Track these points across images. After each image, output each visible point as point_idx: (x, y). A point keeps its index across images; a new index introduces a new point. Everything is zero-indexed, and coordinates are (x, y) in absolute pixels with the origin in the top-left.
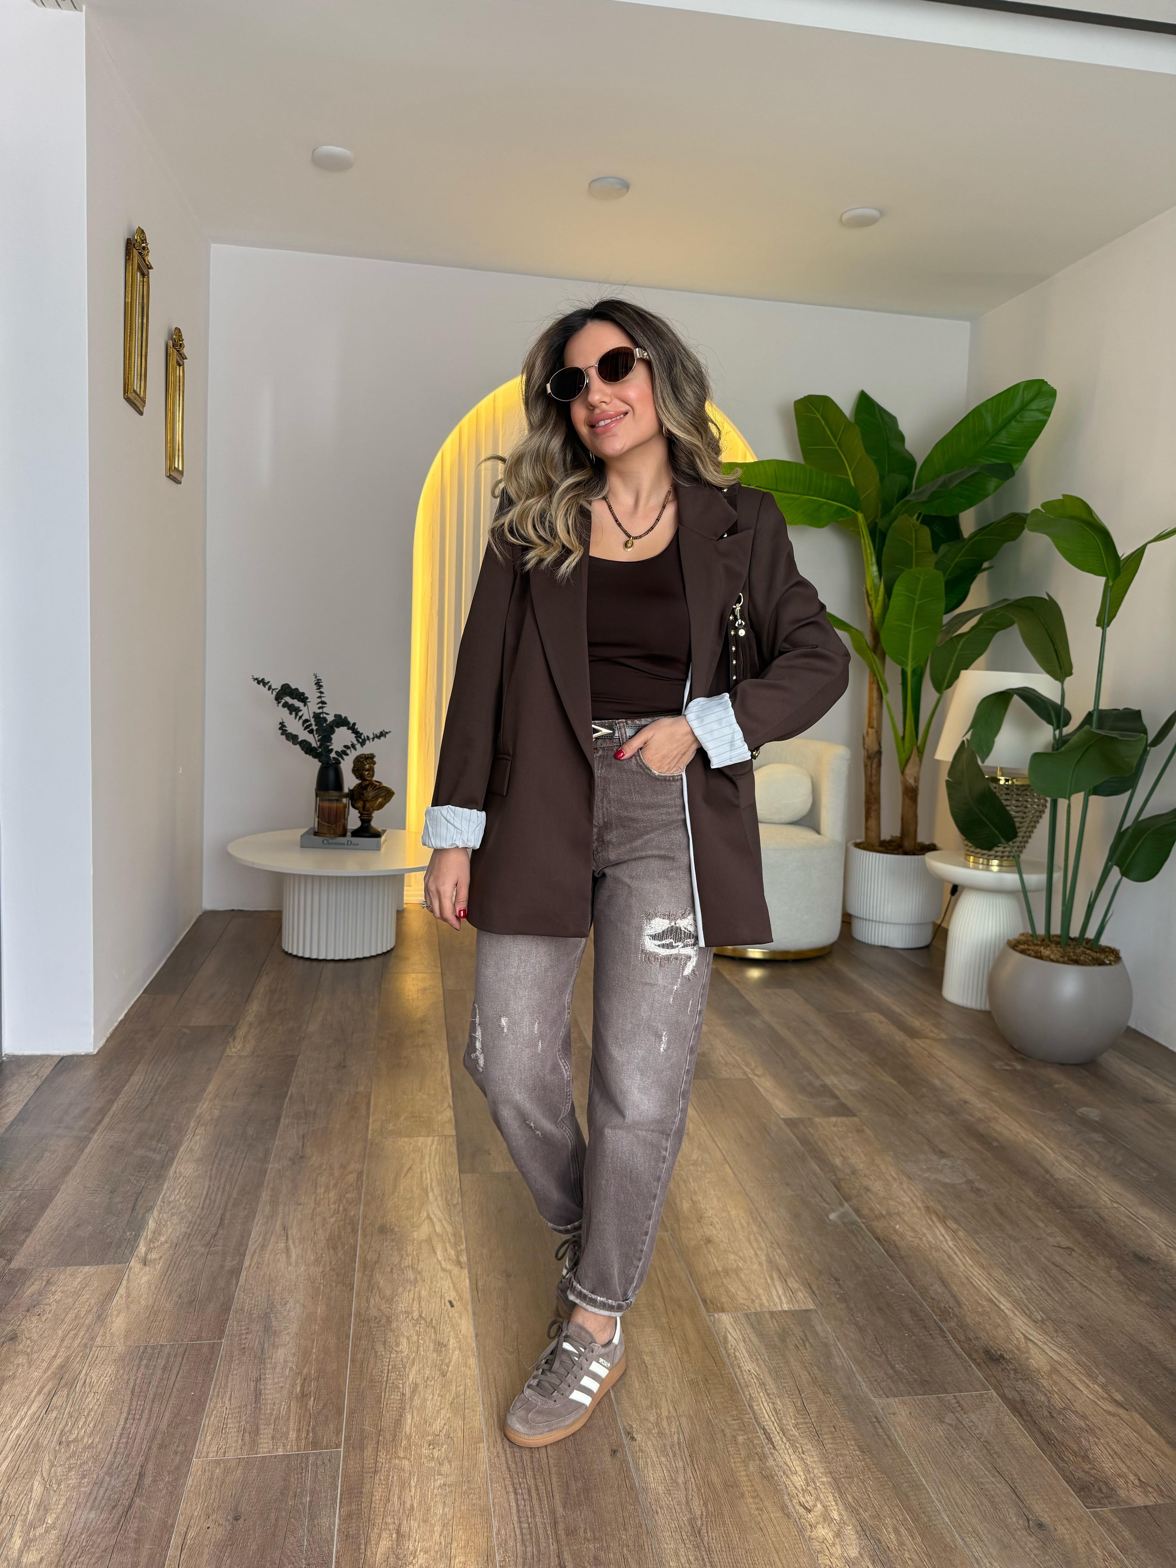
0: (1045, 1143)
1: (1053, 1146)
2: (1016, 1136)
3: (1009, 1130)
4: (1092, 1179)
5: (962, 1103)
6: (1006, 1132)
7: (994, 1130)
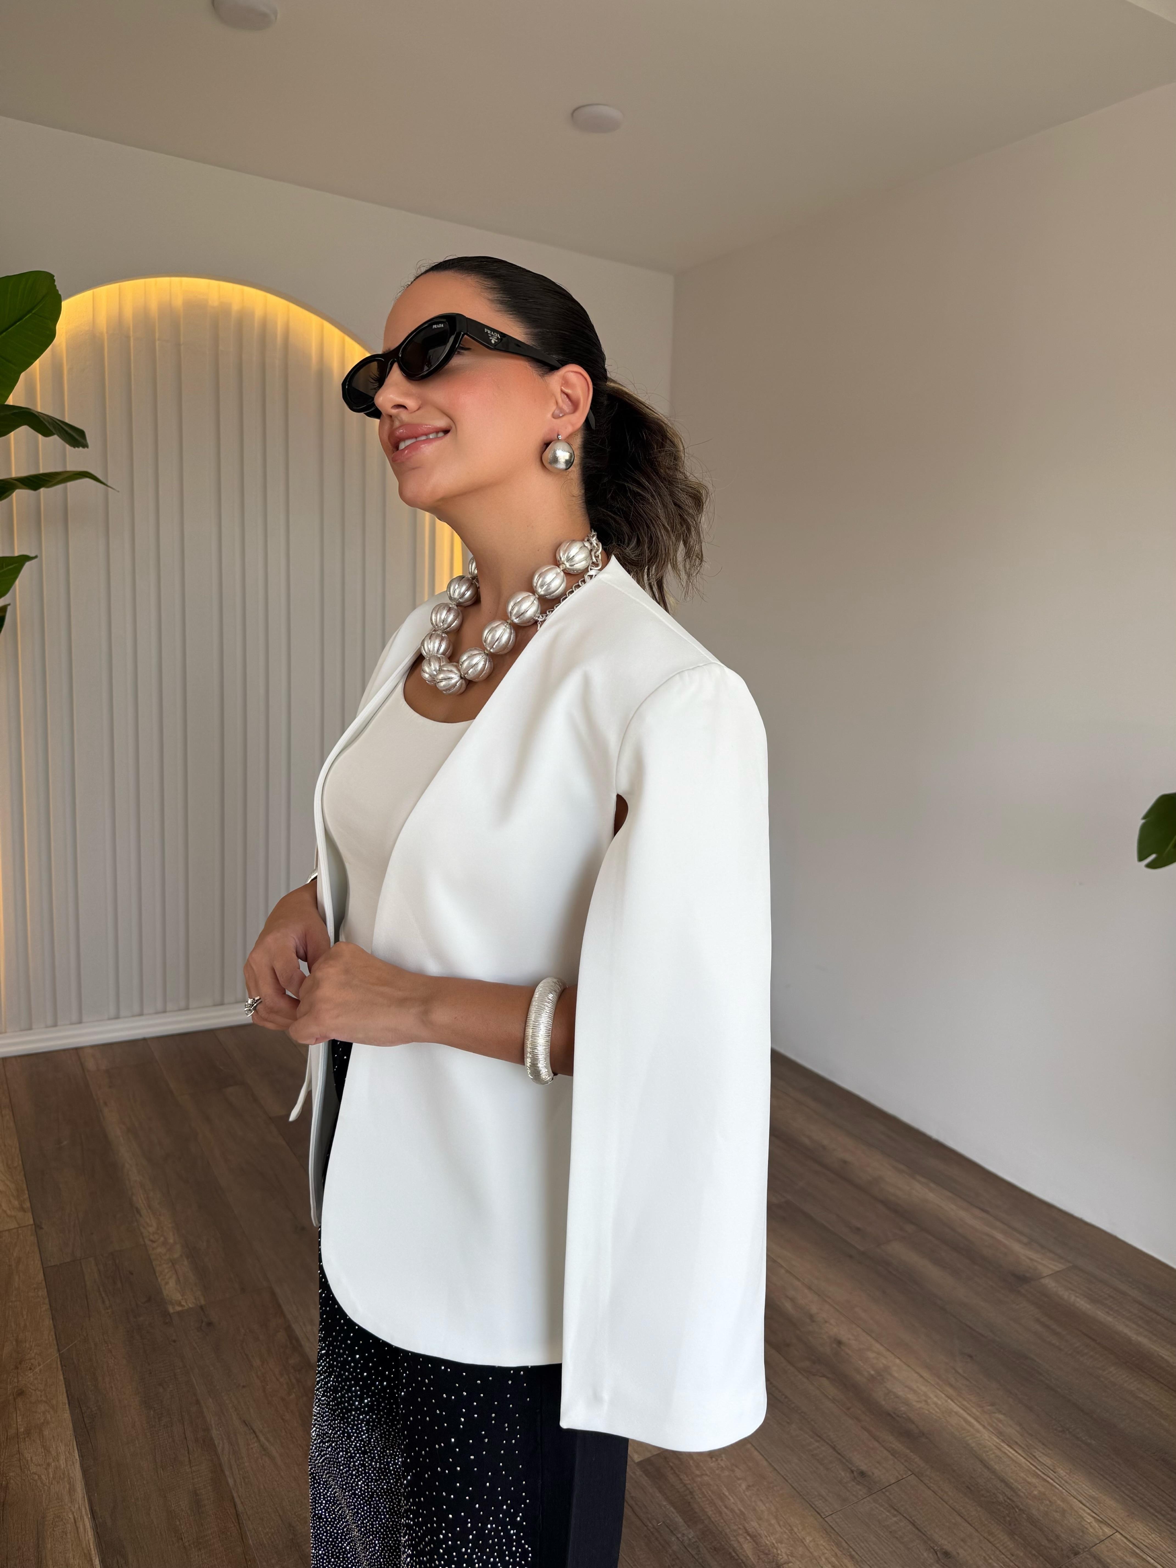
0: (965, 1409)
1: (974, 1410)
2: (926, 1401)
3: (915, 1392)
4: (1051, 1474)
5: (834, 1346)
6: (911, 1396)
7: (897, 1397)
